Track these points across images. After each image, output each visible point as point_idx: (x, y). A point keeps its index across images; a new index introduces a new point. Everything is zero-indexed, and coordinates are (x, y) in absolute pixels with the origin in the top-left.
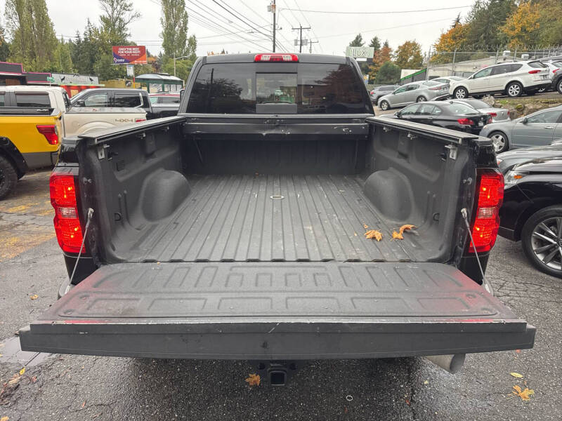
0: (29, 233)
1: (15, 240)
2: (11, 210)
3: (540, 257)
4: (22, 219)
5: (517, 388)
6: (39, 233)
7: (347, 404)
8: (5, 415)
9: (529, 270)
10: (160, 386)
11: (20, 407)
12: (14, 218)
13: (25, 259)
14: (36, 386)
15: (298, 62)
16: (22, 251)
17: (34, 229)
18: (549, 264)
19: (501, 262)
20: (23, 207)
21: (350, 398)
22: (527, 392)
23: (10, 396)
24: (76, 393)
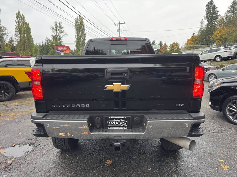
0: (19, 112)
1: (13, 114)
2: (12, 104)
3: (231, 118)
4: (17, 107)
5: (222, 165)
6: (23, 112)
7: (148, 171)
8: (5, 174)
9: (227, 123)
10: (70, 164)
11: (11, 171)
12: (13, 107)
13: (17, 120)
14: (19, 164)
15: (127, 40)
16: (15, 118)
17: (21, 110)
18: (235, 120)
19: (215, 120)
20: (17, 103)
21: (149, 169)
22: (226, 167)
23: (8, 167)
24: (34, 167)
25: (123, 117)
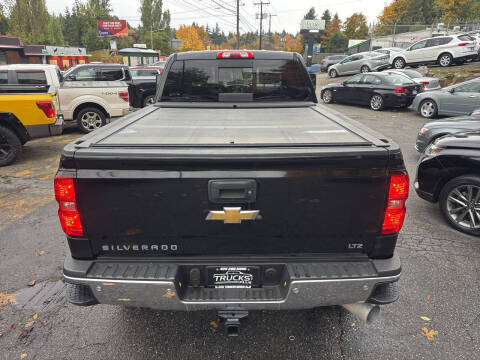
0: (34, 195)
1: (22, 202)
2: (18, 175)
3: (454, 217)
4: (28, 182)
5: (425, 329)
6: (42, 196)
7: (290, 342)
8: (24, 353)
9: (445, 227)
10: (144, 328)
11: (35, 346)
12: (21, 181)
13: (32, 219)
14: (47, 328)
15: (253, 58)
16: (29, 212)
17: (38, 192)
18: (461, 223)
19: (422, 221)
20: (28, 172)
21: (292, 338)
22: (432, 333)
23: (27, 337)
24: (78, 335)
25: (245, 269)
